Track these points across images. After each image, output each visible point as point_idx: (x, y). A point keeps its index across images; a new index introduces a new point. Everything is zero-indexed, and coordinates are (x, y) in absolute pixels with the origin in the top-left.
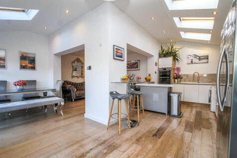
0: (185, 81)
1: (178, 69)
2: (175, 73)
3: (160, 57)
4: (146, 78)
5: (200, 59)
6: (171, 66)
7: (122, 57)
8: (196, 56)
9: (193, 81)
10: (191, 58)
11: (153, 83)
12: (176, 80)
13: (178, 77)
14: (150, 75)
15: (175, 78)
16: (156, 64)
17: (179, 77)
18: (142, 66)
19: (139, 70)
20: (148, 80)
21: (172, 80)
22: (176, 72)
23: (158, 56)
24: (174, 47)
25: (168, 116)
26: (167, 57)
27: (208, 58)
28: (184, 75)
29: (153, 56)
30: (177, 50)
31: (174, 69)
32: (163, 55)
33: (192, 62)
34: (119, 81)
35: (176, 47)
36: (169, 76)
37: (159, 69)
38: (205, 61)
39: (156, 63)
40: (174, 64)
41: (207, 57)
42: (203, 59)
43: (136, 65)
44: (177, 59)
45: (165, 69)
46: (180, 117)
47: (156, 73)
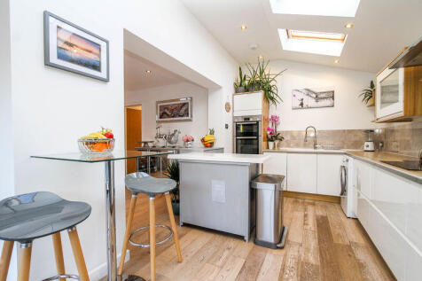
0: (288, 146)
1: (275, 120)
2: (269, 129)
3: (237, 91)
4: (203, 140)
5: (317, 98)
6: (260, 113)
7: (96, 67)
8: (309, 92)
9: (305, 146)
10: (300, 96)
11: (221, 150)
12: (271, 144)
13: (274, 137)
14: (212, 132)
15: (269, 140)
16: (228, 107)
17: (276, 137)
18: (197, 112)
19: (190, 120)
20: (208, 145)
21: (262, 143)
22: (270, 126)
23: (233, 90)
24: (266, 72)
25: (252, 244)
26: (252, 92)
27: (333, 98)
28: (287, 132)
29: (220, 88)
30: (272, 77)
31: (266, 120)
32: (242, 88)
33: (302, 104)
34: (74, 150)
35: (270, 71)
36: (257, 134)
37: (234, 118)
38: (328, 102)
39: (227, 105)
40: (267, 109)
41: (331, 95)
42: (324, 98)
43: (184, 108)
44: (272, 99)
45: (247, 119)
46: (282, 248)
47: (227, 127)
